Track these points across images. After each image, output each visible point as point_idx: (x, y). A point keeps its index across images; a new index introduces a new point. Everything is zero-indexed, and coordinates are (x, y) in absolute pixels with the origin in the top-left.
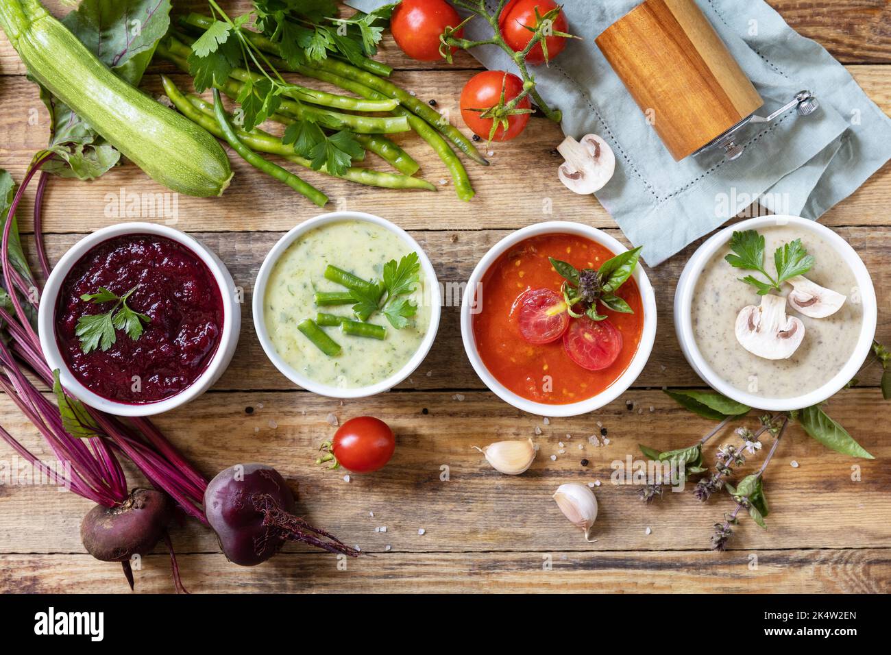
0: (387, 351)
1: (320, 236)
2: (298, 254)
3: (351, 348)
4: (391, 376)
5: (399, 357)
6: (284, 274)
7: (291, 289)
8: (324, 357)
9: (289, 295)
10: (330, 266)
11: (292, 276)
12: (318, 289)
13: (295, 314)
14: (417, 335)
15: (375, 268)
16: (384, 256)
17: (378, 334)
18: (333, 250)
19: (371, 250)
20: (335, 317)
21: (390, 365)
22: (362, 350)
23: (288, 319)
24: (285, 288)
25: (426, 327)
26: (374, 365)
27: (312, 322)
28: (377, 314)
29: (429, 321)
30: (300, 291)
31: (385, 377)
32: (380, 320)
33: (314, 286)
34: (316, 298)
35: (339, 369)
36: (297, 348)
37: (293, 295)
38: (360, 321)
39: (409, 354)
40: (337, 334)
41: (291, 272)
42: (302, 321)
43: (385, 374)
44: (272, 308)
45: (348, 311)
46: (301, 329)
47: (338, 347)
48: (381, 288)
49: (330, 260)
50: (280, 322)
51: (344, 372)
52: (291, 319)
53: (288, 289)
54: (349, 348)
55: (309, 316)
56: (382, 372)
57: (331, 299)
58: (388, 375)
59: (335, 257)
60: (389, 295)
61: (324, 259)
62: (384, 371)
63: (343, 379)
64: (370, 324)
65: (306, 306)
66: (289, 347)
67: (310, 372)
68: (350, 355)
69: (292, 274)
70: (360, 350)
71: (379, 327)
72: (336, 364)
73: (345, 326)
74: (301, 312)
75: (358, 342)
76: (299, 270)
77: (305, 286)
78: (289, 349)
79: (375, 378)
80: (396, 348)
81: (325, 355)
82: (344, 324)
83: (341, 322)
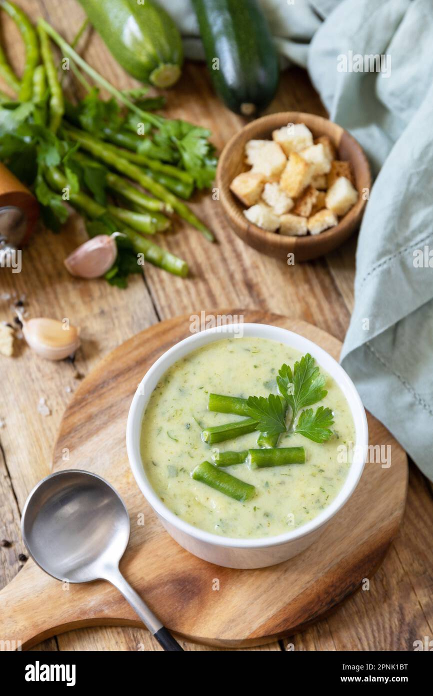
0: (314, 475)
1: (190, 367)
2: (171, 393)
3: (267, 483)
4: (329, 504)
5: (331, 479)
6: (160, 420)
7: (173, 435)
8: (238, 505)
9: (173, 443)
10: (215, 396)
11: (169, 420)
12: (205, 426)
13: (186, 463)
15: (267, 385)
16: (273, 370)
17: (296, 458)
18: (210, 379)
19: (256, 367)
20: (237, 454)
21: (322, 490)
22: (282, 483)
23: (176, 471)
24: (164, 434)
25: (352, 434)
26: (303, 496)
27: (209, 465)
28: (287, 436)
29: (353, 427)
30: (183, 436)
31: (322, 507)
32: (294, 440)
33: (200, 424)
34: (206, 435)
35: (260, 513)
36: (199, 504)
37: (176, 440)
38: (269, 447)
39: (342, 471)
40: (245, 472)
41: (167, 415)
42: (196, 469)
43: (321, 505)
44: (155, 464)
45: (252, 441)
46: (199, 478)
47: (251, 488)
48: (283, 403)
49: (211, 390)
50: (169, 477)
51: (267, 516)
52: (181, 470)
53: (169, 437)
54: (264, 484)
55: (204, 460)
56: (316, 502)
57: (227, 429)
58: (325, 504)
59: (215, 386)
60: (294, 411)
61: (203, 391)
62: (318, 500)
63: (269, 524)
64: (283, 449)
65: (196, 449)
66: (190, 504)
67: (225, 527)
68: (269, 492)
69: (169, 418)
70: (280, 484)
71: (294, 448)
72: (255, 509)
73: (252, 459)
74: (192, 457)
75: (275, 474)
76: (177, 411)
77: (188, 427)
78: (189, 506)
79: (311, 512)
80: (323, 469)
81: (237, 502)
82: (250, 457)
83: (246, 456)
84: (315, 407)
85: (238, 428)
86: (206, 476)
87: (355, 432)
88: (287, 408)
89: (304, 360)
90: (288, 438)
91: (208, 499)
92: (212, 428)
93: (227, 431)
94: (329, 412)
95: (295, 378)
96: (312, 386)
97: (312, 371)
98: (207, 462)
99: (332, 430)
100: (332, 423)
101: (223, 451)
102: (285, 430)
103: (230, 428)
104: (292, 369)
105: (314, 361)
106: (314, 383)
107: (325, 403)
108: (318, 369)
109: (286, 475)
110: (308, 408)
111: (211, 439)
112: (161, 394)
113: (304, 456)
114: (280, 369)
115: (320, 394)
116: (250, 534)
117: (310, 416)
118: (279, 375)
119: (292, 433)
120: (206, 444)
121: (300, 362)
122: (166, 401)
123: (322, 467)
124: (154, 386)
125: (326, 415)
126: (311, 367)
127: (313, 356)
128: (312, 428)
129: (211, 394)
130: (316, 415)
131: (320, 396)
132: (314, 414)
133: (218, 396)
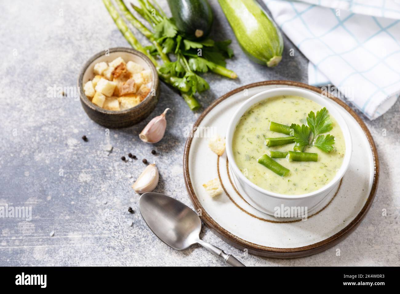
0: (321, 168)
1: (262, 109)
2: (251, 119)
4: (328, 183)
5: (330, 171)
6: (244, 132)
7: (250, 140)
8: (280, 178)
9: (249, 144)
11: (249, 132)
12: (267, 138)
13: (254, 154)
14: (339, 156)
15: (301, 121)
16: (305, 114)
17: (313, 159)
18: (272, 115)
19: (296, 111)
20: (282, 153)
21: (325, 176)
23: (250, 158)
24: (245, 139)
26: (315, 178)
27: (267, 157)
28: (309, 147)
29: (345, 147)
30: (255, 141)
31: (324, 184)
32: (313, 150)
34: (266, 142)
35: (291, 183)
36: (260, 175)
37: (251, 143)
38: (299, 151)
39: (336, 168)
40: (285, 162)
42: (260, 157)
44: (239, 153)
45: (291, 147)
46: (261, 162)
47: (288, 171)
48: (309, 131)
49: (272, 120)
50: (245, 160)
51: (295, 185)
52: (252, 157)
53: (248, 140)
54: (295, 169)
55: (265, 154)
56: (321, 181)
57: (278, 140)
58: (326, 183)
59: (274, 118)
60: (314, 135)
61: (267, 120)
62: (323, 180)
63: (295, 189)
64: (306, 153)
65: (261, 148)
66: (255, 175)
67: (272, 187)
68: (297, 174)
69: (249, 131)
70: (303, 170)
71: (313, 154)
72: (289, 181)
73: (290, 156)
74: (258, 152)
75: (301, 165)
76: (253, 129)
77: (258, 137)
78: (255, 176)
79: (318, 186)
80: (327, 166)
81: (280, 176)
82: (289, 155)
83: (287, 154)
84: (325, 135)
85: (284, 140)
86: (265, 161)
87: (345, 149)
88: (311, 133)
89: (322, 110)
90: (309, 149)
91: (265, 173)
92: (271, 139)
93: (278, 141)
94: (333, 138)
95: (316, 119)
96: (325, 124)
97: (326, 117)
98: (266, 155)
99: (333, 147)
100: (334, 143)
101: (275, 151)
102: (308, 144)
103: (280, 139)
104: (316, 115)
105: (327, 111)
106: (326, 123)
107: (331, 133)
108: (329, 116)
109: (307, 166)
110: (322, 135)
111: (269, 143)
112: (245, 119)
113: (317, 157)
114: (309, 113)
115: (329, 128)
116: (285, 193)
117: (322, 139)
118: (308, 117)
119: (312, 146)
120: (266, 146)
121: (320, 111)
122: (247, 123)
123: (326, 165)
124: (242, 114)
125: (331, 139)
126: (325, 115)
127: (327, 109)
128: (323, 144)
129: (272, 122)
130: (326, 138)
131: (329, 129)
132: (325, 137)
133: (275, 123)
